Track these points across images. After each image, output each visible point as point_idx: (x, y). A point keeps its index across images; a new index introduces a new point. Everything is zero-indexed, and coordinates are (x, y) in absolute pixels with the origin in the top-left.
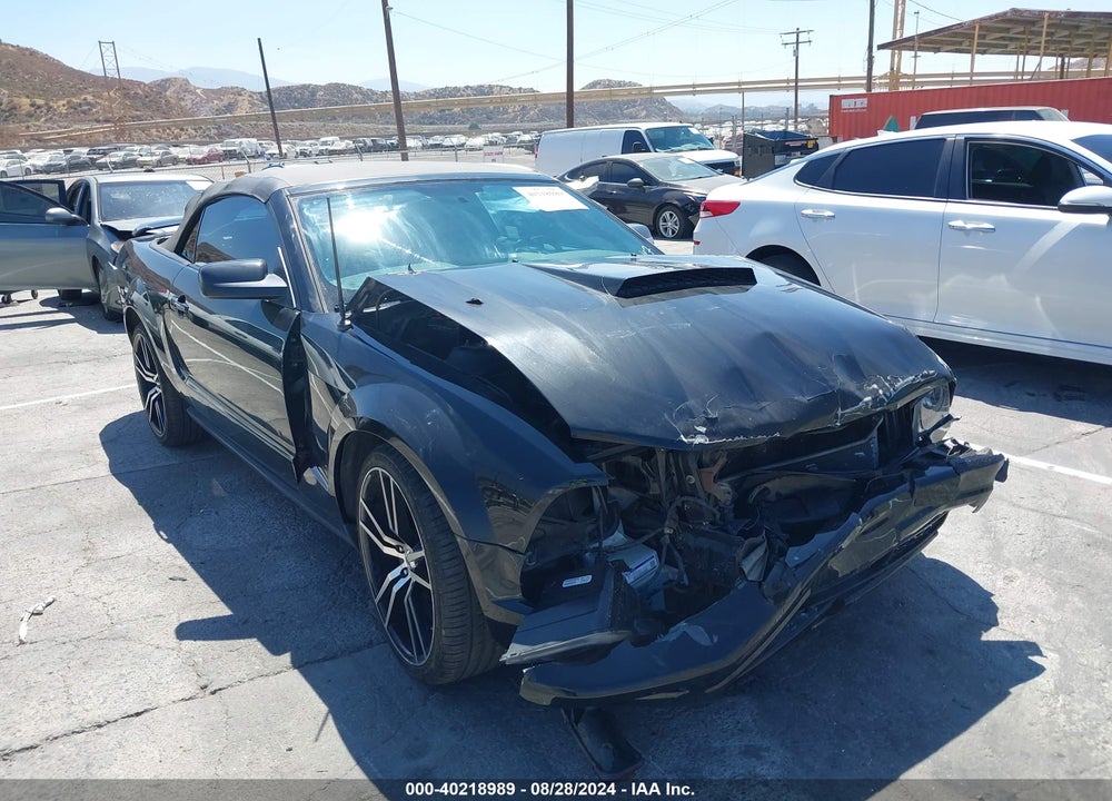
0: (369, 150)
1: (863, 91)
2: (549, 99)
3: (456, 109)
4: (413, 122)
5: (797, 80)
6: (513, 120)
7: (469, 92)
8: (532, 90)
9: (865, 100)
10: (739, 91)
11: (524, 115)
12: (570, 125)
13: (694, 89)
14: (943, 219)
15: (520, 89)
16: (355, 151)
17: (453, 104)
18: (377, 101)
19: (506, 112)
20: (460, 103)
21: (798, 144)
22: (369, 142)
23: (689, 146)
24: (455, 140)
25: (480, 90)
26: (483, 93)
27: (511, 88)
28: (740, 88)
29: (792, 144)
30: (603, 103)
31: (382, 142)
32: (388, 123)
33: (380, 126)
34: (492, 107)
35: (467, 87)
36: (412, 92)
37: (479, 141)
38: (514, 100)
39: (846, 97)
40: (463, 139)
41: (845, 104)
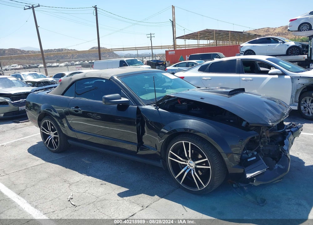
0: (28, 68)
1: (173, 49)
2: (84, 52)
3: (52, 56)
4: (38, 60)
5: (152, 47)
6: (70, 58)
7: (56, 51)
8: (75, 50)
9: (174, 52)
10: (136, 50)
11: (73, 57)
12: (100, 59)
13: (124, 49)
14: (240, 78)
15: (71, 50)
16: (24, 68)
17: (51, 54)
18: (26, 54)
19: (67, 56)
20: (53, 54)
21: (161, 63)
22: (28, 65)
23: (138, 64)
24: (55, 64)
25: (59, 50)
26: (60, 51)
27: (68, 49)
28: (136, 49)
29: (160, 63)
30: (96, 53)
31: (32, 65)
32: (30, 60)
33: (28, 61)
34: (63, 55)
35: (55, 49)
36: (37, 51)
37: (62, 64)
38: (70, 53)
39: (170, 51)
40: (58, 64)
41: (170, 53)
